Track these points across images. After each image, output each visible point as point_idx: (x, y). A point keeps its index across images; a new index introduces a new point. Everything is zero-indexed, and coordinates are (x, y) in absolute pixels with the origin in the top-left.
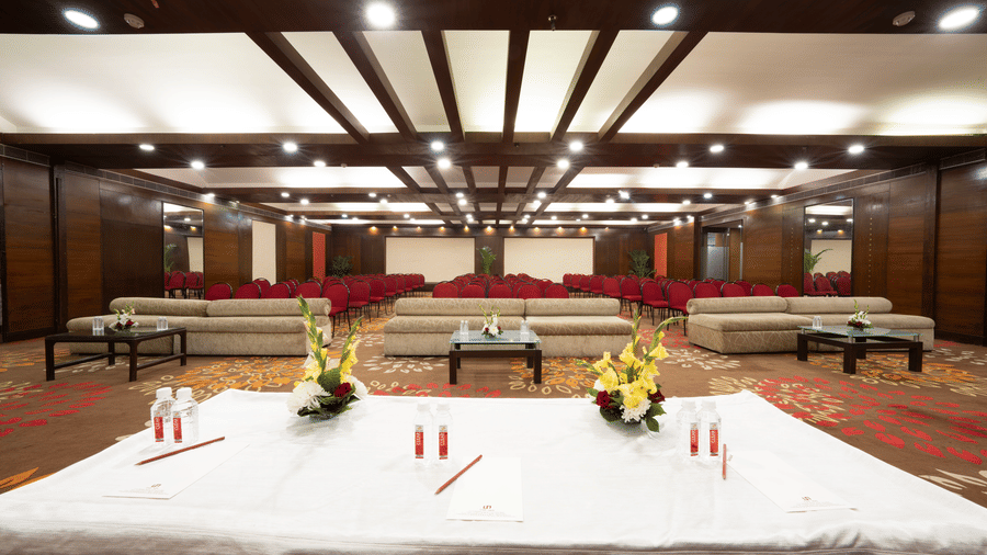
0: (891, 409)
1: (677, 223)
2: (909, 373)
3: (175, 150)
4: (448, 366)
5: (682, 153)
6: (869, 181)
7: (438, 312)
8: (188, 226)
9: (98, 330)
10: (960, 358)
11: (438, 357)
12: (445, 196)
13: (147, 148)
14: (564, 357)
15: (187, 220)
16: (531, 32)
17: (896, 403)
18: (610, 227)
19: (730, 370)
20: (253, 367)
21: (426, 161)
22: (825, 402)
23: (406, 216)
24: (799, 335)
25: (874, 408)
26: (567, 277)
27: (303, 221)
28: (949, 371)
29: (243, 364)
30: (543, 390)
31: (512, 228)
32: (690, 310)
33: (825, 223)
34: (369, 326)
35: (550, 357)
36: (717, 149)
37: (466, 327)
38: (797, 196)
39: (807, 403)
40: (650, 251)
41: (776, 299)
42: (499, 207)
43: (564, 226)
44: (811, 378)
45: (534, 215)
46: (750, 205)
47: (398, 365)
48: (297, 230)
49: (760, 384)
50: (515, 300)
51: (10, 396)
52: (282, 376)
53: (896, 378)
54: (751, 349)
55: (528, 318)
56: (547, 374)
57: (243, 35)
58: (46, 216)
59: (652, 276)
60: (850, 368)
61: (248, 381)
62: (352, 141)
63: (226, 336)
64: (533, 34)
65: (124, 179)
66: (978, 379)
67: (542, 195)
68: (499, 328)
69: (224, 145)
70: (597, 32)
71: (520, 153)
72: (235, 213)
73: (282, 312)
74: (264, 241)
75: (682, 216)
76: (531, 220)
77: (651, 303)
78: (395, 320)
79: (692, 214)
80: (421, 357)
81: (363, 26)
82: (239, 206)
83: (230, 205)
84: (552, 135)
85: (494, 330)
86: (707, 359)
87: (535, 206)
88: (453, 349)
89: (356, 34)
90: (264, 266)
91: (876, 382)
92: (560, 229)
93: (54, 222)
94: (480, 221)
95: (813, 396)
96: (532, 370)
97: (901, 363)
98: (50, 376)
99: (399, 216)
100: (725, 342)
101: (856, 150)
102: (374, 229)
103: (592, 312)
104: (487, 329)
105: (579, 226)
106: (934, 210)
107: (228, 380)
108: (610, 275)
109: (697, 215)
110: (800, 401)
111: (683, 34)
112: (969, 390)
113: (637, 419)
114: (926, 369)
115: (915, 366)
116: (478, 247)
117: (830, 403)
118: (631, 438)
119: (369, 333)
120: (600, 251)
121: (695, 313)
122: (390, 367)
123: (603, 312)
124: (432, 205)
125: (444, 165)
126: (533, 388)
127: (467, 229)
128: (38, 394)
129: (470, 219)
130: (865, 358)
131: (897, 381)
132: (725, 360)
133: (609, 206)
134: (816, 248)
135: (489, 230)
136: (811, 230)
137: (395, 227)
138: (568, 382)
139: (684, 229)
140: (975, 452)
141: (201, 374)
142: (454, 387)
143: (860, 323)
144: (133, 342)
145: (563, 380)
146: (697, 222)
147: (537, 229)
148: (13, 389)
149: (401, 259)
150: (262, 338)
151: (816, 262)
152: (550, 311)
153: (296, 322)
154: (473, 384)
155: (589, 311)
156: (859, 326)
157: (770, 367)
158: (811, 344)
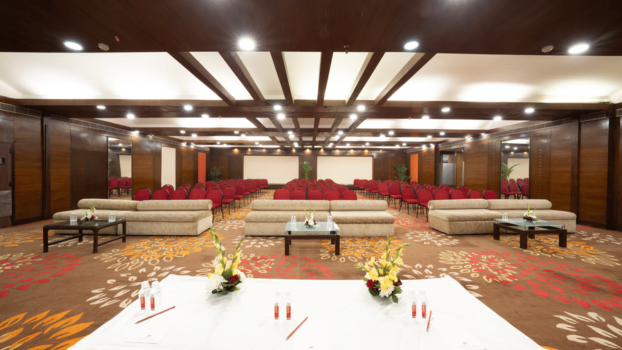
0: (544, 273)
1: (424, 148)
2: (558, 249)
3: (117, 108)
4: (284, 243)
5: (425, 112)
6: (539, 127)
7: (277, 208)
8: (120, 148)
9: (73, 222)
10: (591, 238)
11: (277, 237)
12: (281, 133)
13: (101, 107)
14: (353, 237)
15: (120, 145)
16: (334, 53)
17: (548, 268)
18: (383, 149)
19: (452, 246)
20: (166, 244)
21: (271, 116)
22: (507, 268)
23: (257, 143)
24: (494, 224)
25: (534, 272)
26: (356, 181)
27: (193, 146)
28: (582, 247)
29: (160, 241)
30: (340, 260)
31: (322, 150)
32: (430, 207)
33: (516, 148)
34: (234, 215)
35: (345, 237)
36: (446, 110)
37: (295, 220)
38: (497, 135)
39: (495, 269)
40: (408, 164)
41: (481, 201)
42: (314, 139)
43: (354, 149)
44: (500, 252)
45: (335, 143)
46: (469, 139)
47: (254, 242)
48: (188, 151)
49: (469, 255)
50: (324, 201)
51: (24, 263)
52: (184, 250)
53: (550, 251)
54: (466, 232)
55: (331, 212)
56: (343, 249)
57: (166, 54)
58: (39, 148)
59: (409, 181)
60: (524, 245)
61: (164, 253)
62: (225, 105)
63: (149, 224)
64: (335, 54)
65: (85, 124)
66: (599, 252)
67: (341, 133)
68: (314, 221)
69: (148, 107)
70: (373, 53)
71: (327, 111)
72: (151, 141)
73: (182, 209)
74: (169, 159)
75: (428, 144)
76: (334, 146)
77: (407, 200)
78: (251, 214)
79: (433, 143)
80: (267, 237)
81: (237, 50)
82: (154, 138)
83: (148, 138)
84: (347, 102)
85: (311, 223)
86: (439, 238)
87: (336, 138)
88: (287, 234)
89: (233, 54)
90: (168, 177)
91: (538, 254)
92: (352, 151)
93: (43, 151)
94: (302, 146)
95: (500, 264)
96: (334, 246)
97: (555, 241)
98: (46, 249)
99: (253, 143)
100: (451, 228)
101: (529, 111)
102: (236, 150)
103: (370, 209)
104: (307, 222)
105: (364, 149)
106: (576, 147)
107: (152, 252)
108: (383, 180)
109: (436, 144)
110: (492, 268)
111: (422, 55)
112: (592, 260)
113: (387, 296)
114: (569, 245)
115: (563, 244)
116: (301, 161)
117: (509, 269)
118: (384, 306)
119: (235, 219)
120: (376, 164)
121: (433, 209)
122: (249, 243)
123: (377, 208)
124: (273, 138)
125: (281, 117)
126: (334, 258)
127: (294, 150)
128: (40, 262)
129: (296, 145)
130: (534, 238)
131: (550, 254)
132: (450, 239)
133: (382, 138)
134: (511, 163)
135: (308, 151)
136: (507, 152)
137: (249, 149)
138: (355, 254)
139: (429, 152)
140: (588, 300)
141: (135, 248)
142: (288, 257)
143: (530, 218)
144: (95, 230)
145: (352, 253)
146: (436, 148)
147: (337, 151)
148: (25, 258)
149: (253, 169)
150: (171, 225)
151: (510, 172)
152: (345, 208)
153: (192, 215)
154: (299, 256)
155: (369, 208)
156: (529, 219)
157: (477, 244)
158: (501, 230)
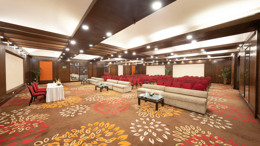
1: (233, 56)
31: (175, 62)
48: (128, 66)
82: (116, 63)
90: (121, 72)
92: (191, 61)
102: (144, 64)
105: (198, 60)
135: (169, 63)
137: (148, 64)
139: (234, 59)
147: (183, 62)
